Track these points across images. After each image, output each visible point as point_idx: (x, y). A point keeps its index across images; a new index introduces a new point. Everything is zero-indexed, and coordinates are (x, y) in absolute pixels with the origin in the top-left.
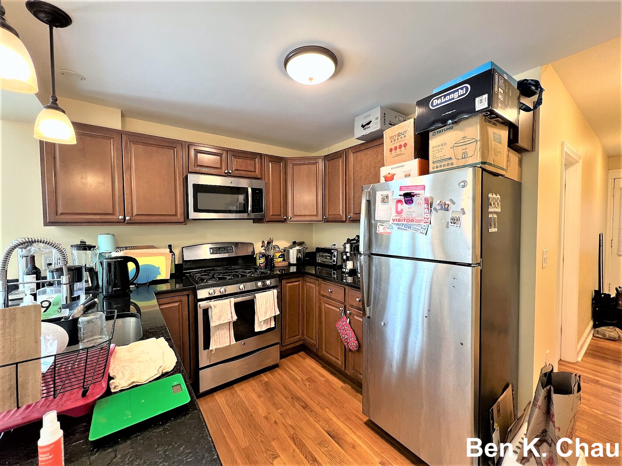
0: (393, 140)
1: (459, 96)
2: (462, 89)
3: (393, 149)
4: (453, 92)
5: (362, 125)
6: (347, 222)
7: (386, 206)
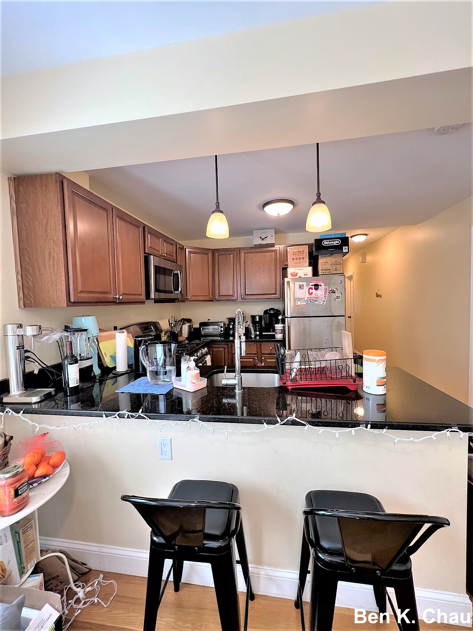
0: (295, 254)
1: (336, 244)
2: (337, 241)
3: (295, 259)
4: (334, 241)
5: (261, 237)
6: (238, 300)
7: (302, 290)
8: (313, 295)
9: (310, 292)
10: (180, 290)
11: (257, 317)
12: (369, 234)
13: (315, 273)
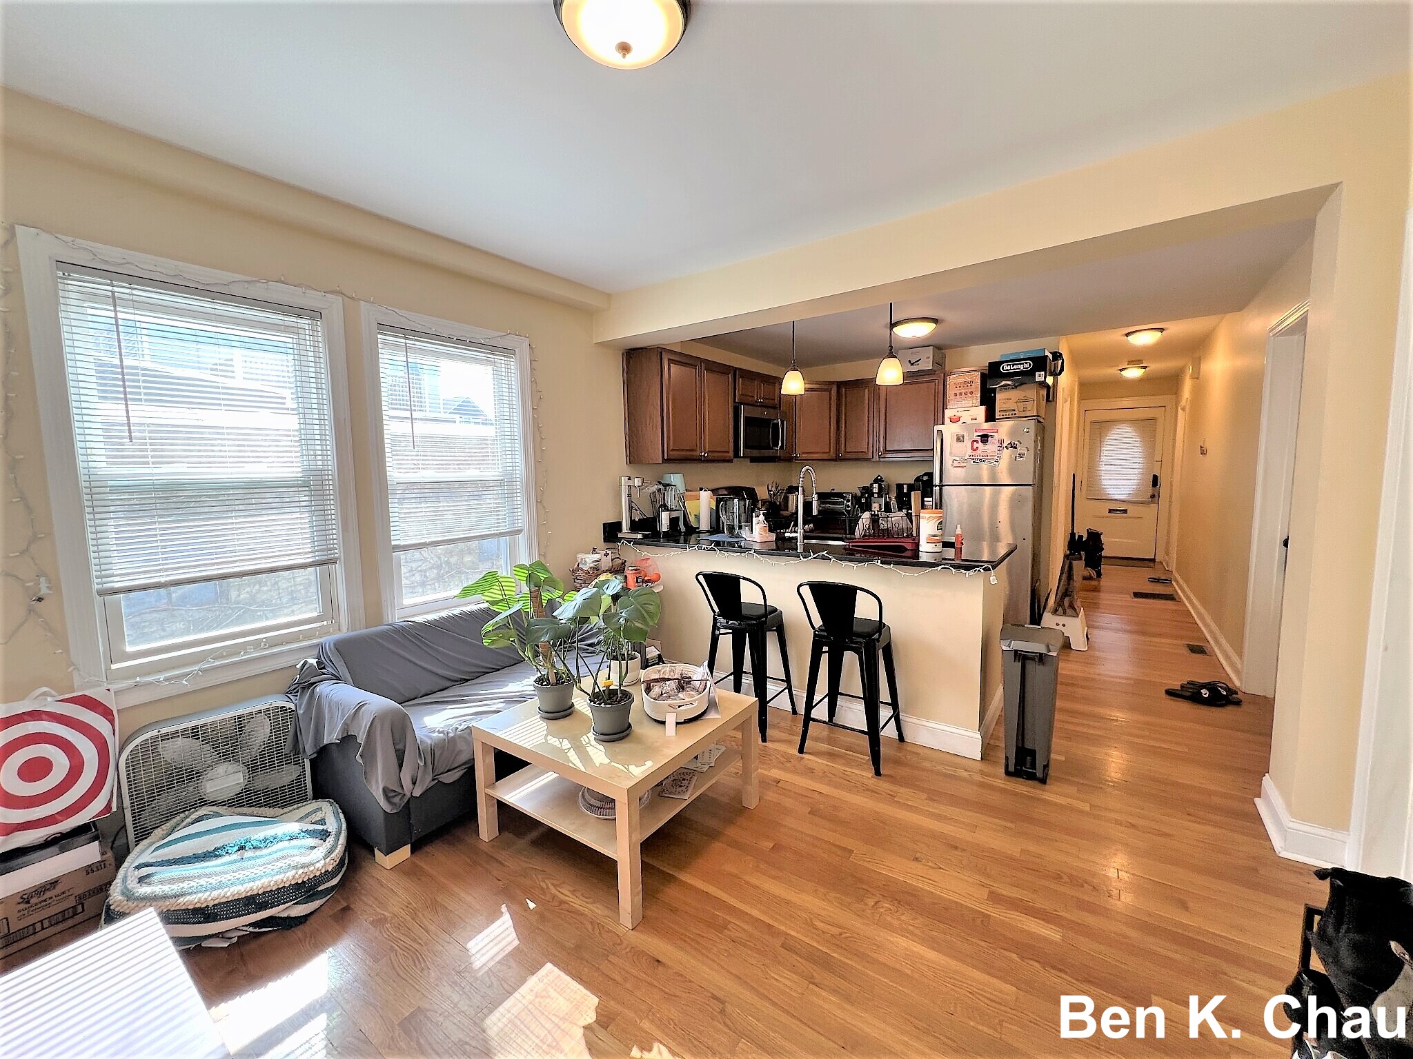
0: (958, 386)
1: (1025, 368)
2: (1026, 363)
3: (958, 394)
4: (1020, 364)
5: (910, 361)
6: (874, 460)
7: (960, 444)
8: (979, 452)
9: (975, 447)
10: (780, 445)
11: (905, 486)
12: (1167, 329)
13: (990, 417)
